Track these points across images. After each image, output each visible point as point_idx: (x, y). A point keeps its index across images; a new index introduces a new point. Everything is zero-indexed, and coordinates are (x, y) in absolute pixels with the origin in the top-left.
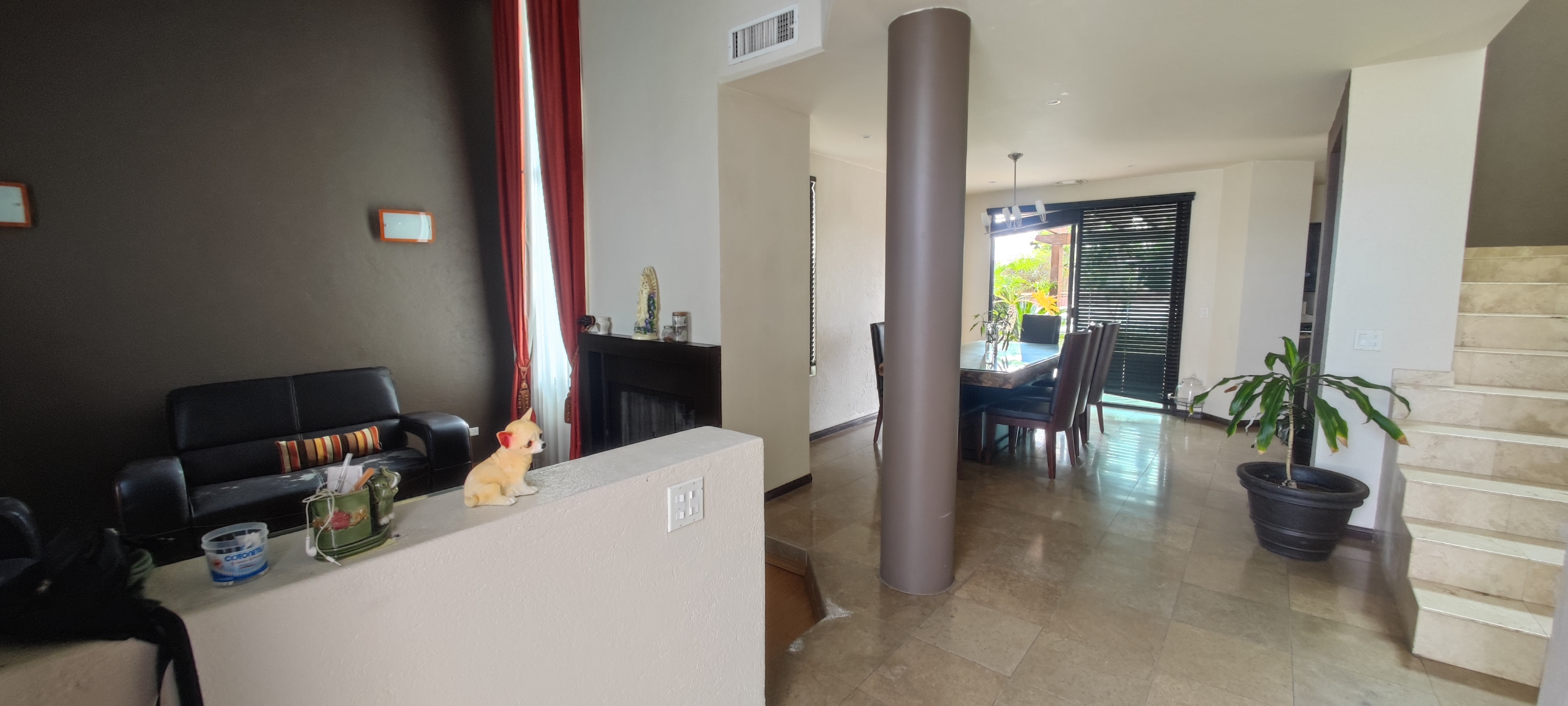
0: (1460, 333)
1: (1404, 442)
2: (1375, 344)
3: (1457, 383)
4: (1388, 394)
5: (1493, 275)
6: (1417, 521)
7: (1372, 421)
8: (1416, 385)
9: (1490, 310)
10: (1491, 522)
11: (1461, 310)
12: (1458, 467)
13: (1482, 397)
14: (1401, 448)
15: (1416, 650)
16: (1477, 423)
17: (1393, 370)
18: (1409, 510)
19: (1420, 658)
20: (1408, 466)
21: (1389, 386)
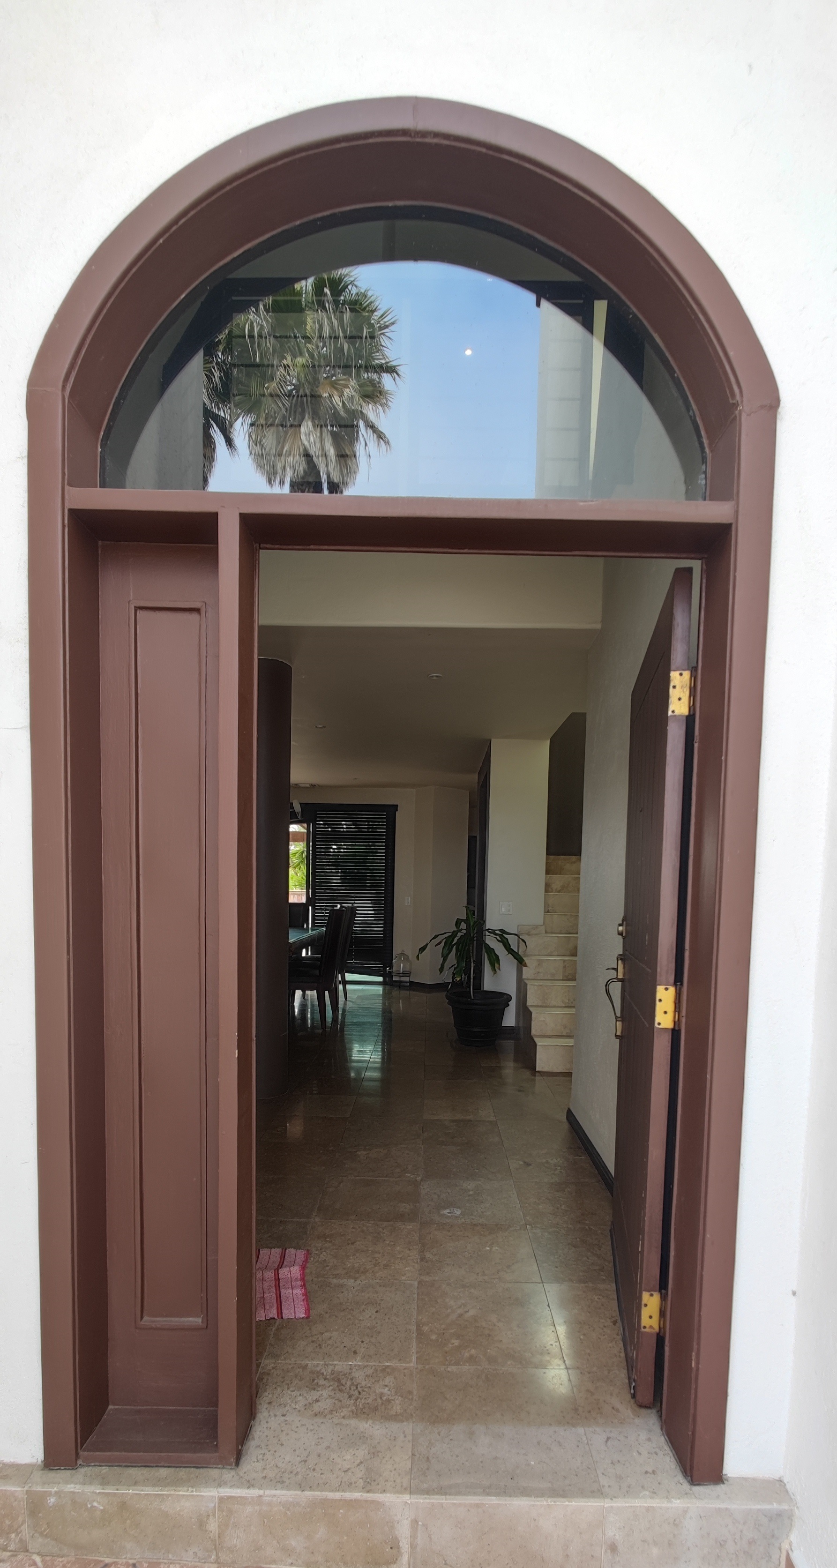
0: (546, 905)
1: (526, 965)
2: (509, 910)
3: (546, 933)
4: (517, 937)
5: (560, 871)
6: (532, 1006)
7: (510, 954)
8: (528, 934)
9: (559, 891)
10: (563, 1002)
11: (546, 891)
12: (549, 977)
13: (557, 938)
14: (524, 968)
15: (537, 1069)
16: (556, 953)
17: (518, 926)
18: (530, 1002)
19: (539, 1072)
20: (528, 979)
21: (516, 933)
